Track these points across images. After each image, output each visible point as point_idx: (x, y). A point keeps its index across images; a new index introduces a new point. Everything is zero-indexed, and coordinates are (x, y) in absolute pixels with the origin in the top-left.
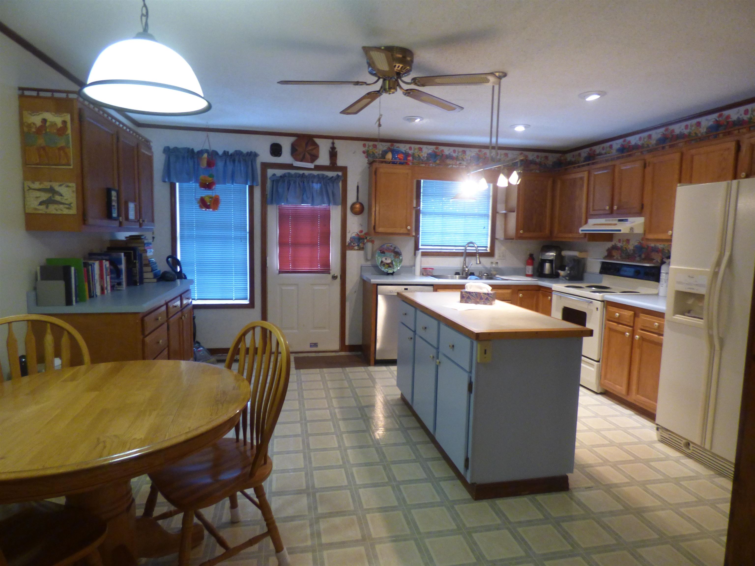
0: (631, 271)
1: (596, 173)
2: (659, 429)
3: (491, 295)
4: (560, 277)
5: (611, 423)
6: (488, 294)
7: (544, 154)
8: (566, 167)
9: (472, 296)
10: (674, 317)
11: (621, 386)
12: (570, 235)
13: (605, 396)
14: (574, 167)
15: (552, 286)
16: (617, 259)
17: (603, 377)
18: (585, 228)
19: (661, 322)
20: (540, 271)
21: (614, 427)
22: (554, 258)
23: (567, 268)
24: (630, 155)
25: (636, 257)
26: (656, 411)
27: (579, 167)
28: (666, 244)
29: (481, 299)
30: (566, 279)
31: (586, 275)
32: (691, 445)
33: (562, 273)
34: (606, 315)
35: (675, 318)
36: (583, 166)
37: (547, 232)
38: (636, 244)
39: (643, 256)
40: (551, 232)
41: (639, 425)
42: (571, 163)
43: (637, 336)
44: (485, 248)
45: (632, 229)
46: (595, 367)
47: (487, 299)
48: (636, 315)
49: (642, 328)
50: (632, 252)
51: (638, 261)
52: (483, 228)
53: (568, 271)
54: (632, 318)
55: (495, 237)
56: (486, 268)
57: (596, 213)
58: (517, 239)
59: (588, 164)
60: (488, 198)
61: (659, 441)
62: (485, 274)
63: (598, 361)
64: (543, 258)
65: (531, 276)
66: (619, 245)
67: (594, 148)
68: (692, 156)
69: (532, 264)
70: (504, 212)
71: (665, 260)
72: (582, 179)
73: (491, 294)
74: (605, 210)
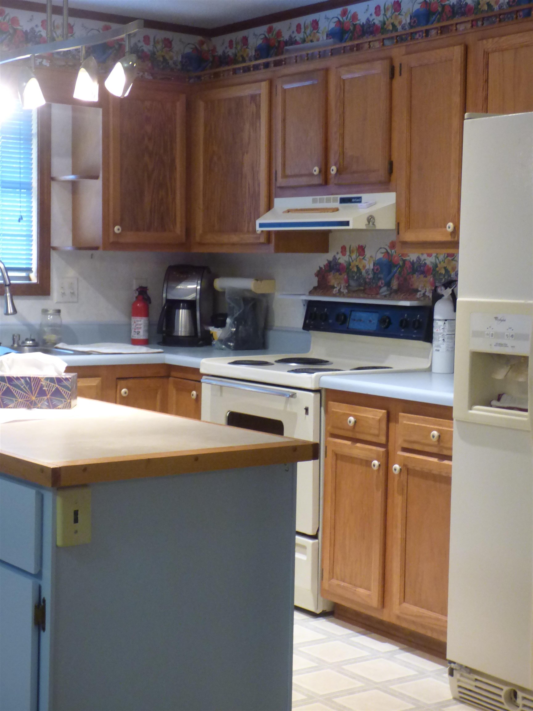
0: (373, 319)
1: (287, 87)
2: (455, 672)
3: (65, 383)
4: (214, 343)
5: (354, 676)
6: (59, 380)
7: (162, 34)
8: (217, 70)
9: (16, 386)
10: (470, 412)
11: (368, 589)
12: (235, 238)
13: (333, 619)
14: (235, 71)
15: (199, 364)
16: (340, 294)
17: (326, 575)
18: (267, 218)
19: (444, 428)
20: (164, 329)
21: (360, 684)
22: (198, 297)
23: (228, 320)
24: (358, 47)
25: (380, 287)
26: (445, 633)
27: (247, 70)
28: (442, 253)
29: (42, 393)
30: (229, 347)
31: (272, 336)
32: (520, 694)
33: (217, 332)
34: (327, 424)
35: (472, 414)
36: (256, 67)
37: (179, 229)
38: (380, 256)
39: (395, 284)
40: (189, 231)
41: (412, 673)
42: (224, 60)
43: (397, 466)
44: (24, 274)
45: (371, 219)
46: (309, 550)
47: (57, 393)
48: (390, 418)
49: (406, 445)
50: (371, 276)
51: (385, 296)
52: (18, 219)
53: (232, 327)
54: (384, 426)
55: (49, 243)
56: (29, 326)
57: (292, 182)
58: (105, 249)
59: (267, 65)
60: (28, 141)
61: (455, 699)
62: (29, 343)
63: (315, 537)
64: (170, 297)
65: (145, 343)
66: (343, 260)
67: (277, 26)
68: (486, 54)
69: (146, 313)
70: (71, 177)
71: (441, 290)
72: (254, 98)
73: (66, 379)
74: (312, 175)
